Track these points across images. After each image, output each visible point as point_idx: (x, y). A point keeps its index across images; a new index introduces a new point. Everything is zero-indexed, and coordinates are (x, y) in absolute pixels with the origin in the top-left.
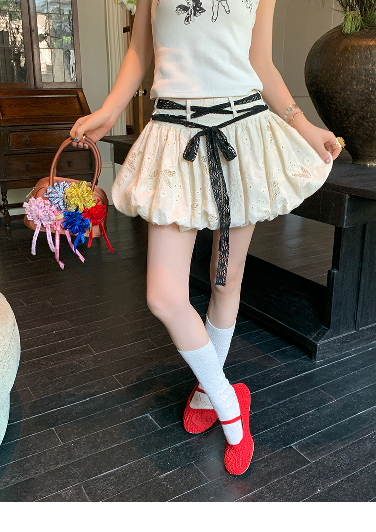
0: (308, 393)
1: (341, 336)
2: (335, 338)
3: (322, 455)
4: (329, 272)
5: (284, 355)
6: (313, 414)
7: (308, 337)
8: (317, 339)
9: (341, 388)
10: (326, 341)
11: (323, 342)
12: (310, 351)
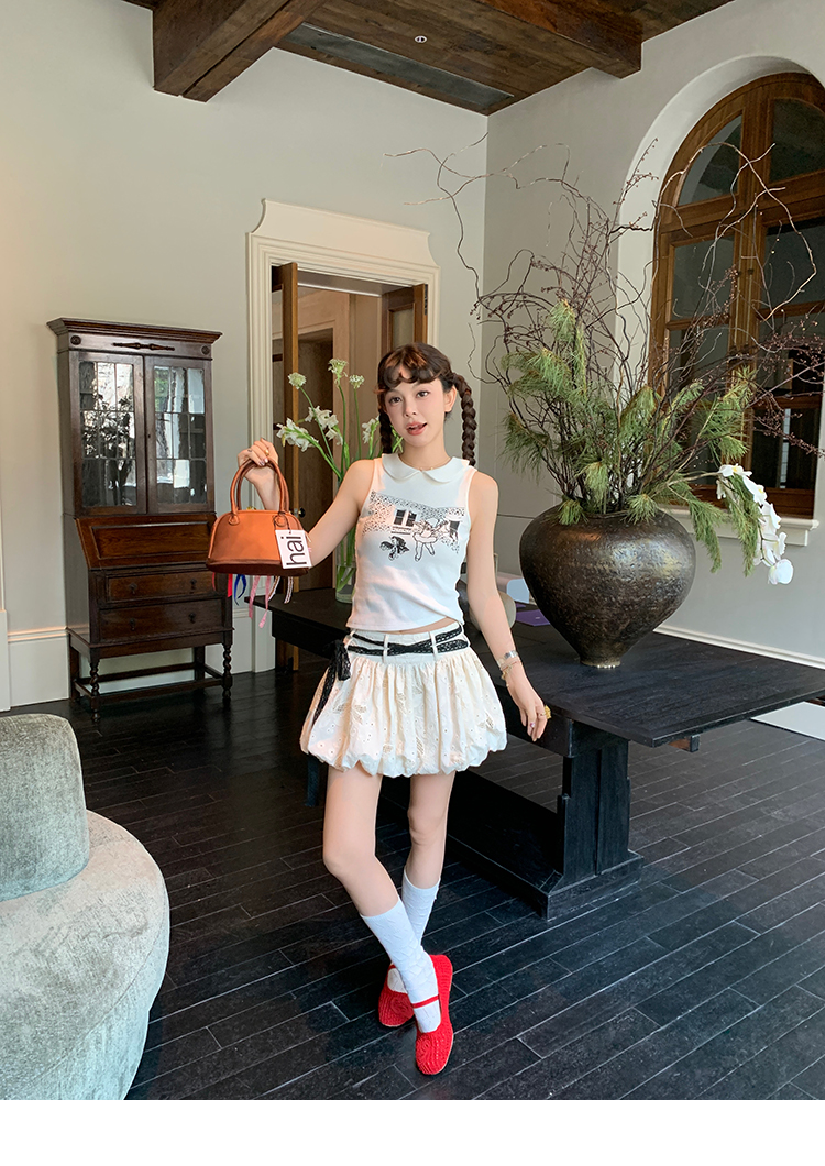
0: (538, 964)
1: (578, 883)
2: (570, 886)
3: (555, 1048)
4: (559, 798)
5: (505, 912)
6: (543, 993)
7: (536, 886)
8: (547, 889)
9: (579, 956)
10: (559, 891)
11: (555, 893)
12: (538, 906)
